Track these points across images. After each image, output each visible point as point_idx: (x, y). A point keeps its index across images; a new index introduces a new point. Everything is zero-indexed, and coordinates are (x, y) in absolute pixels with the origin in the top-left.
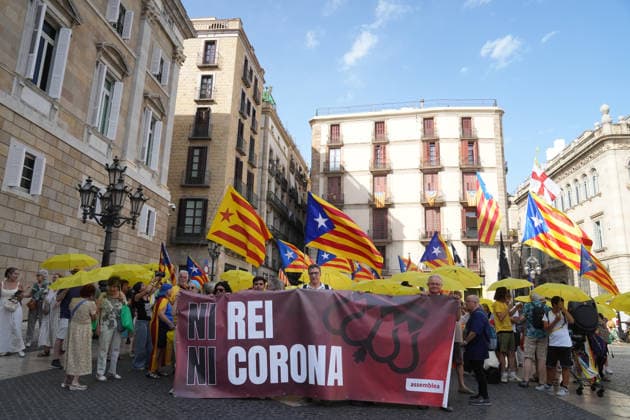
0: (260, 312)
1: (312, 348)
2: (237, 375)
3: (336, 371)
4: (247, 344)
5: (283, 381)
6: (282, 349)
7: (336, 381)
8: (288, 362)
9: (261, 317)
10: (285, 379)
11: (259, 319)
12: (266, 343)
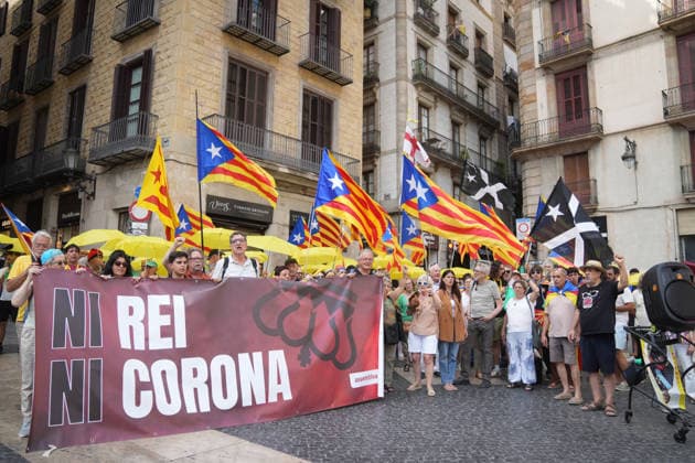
0: (167, 310)
1: (243, 357)
2: (138, 403)
3: (279, 382)
4: (149, 357)
5: (202, 410)
6: (199, 363)
7: (280, 395)
8: (209, 383)
9: (168, 317)
10: (205, 408)
11: (166, 320)
12: (176, 355)
